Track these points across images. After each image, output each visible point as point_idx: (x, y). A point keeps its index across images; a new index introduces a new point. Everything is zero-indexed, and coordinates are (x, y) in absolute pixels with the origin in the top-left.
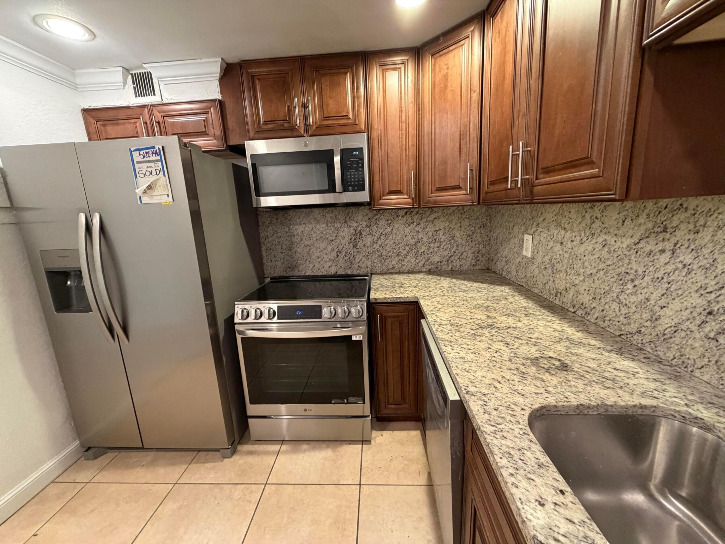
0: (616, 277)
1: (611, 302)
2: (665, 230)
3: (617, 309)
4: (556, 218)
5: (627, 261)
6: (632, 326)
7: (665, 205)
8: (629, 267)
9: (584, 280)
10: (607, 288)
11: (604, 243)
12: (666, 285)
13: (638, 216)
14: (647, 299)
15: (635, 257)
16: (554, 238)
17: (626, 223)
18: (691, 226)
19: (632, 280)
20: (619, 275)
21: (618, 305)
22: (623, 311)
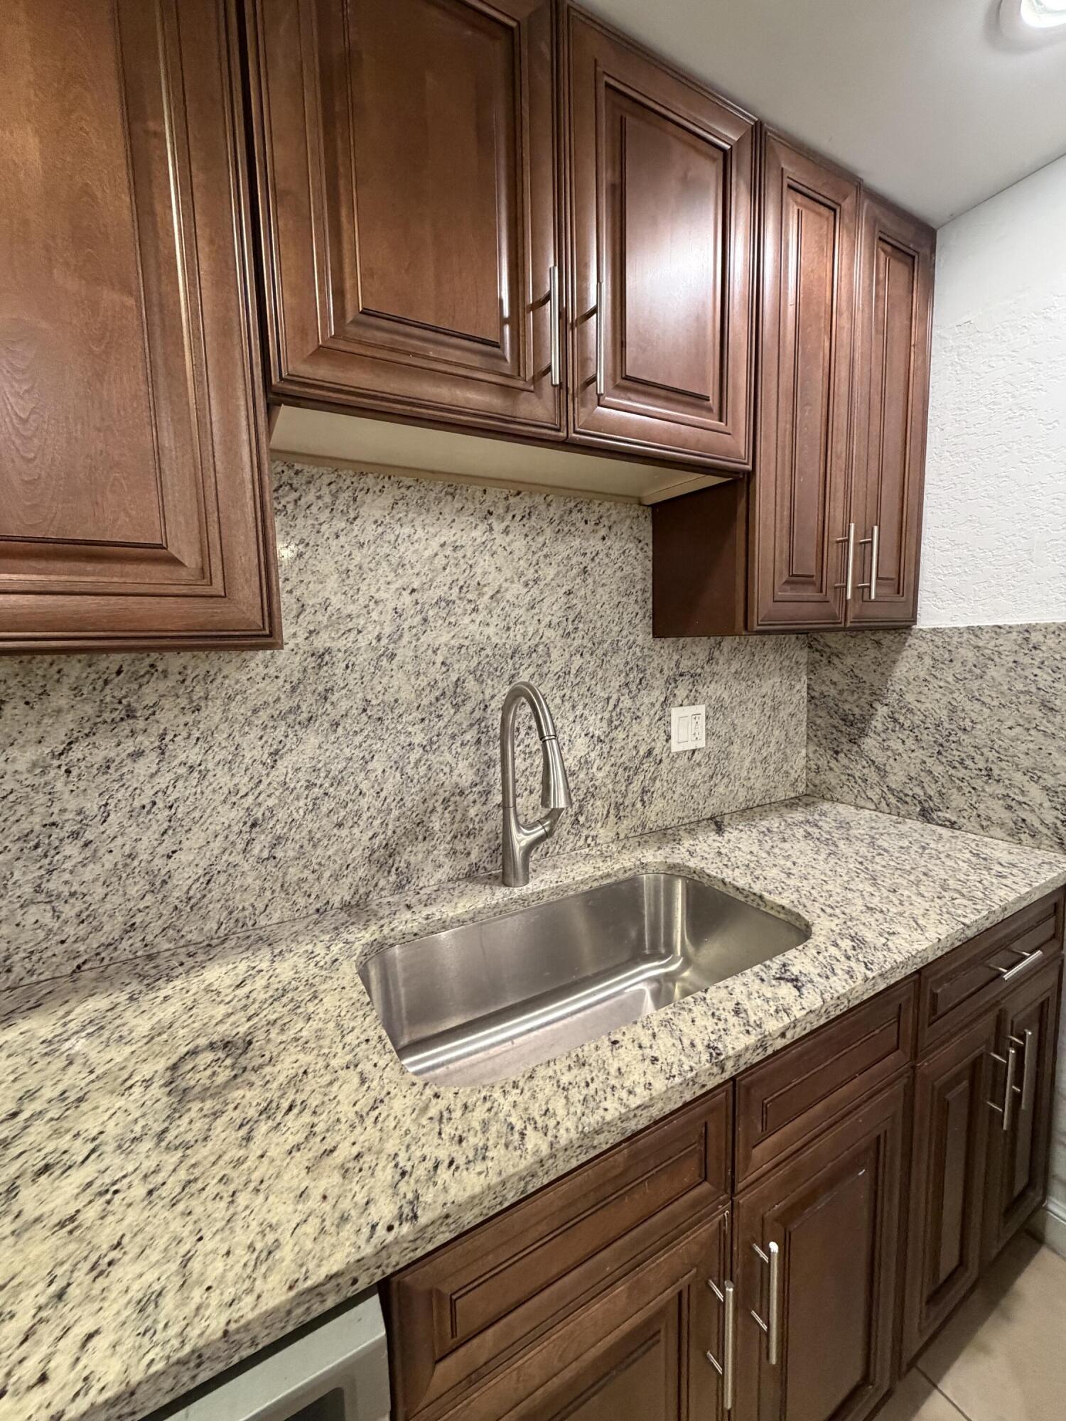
0: (15, 848)
1: (20, 912)
2: (130, 714)
3: (47, 919)
5: (42, 798)
6: (107, 928)
7: (115, 668)
8: (55, 809)
13: (45, 693)
14: (129, 856)
15: (66, 783)
17: (6, 710)
18: (183, 702)
19: (75, 835)
20: (24, 838)
21: (48, 907)
22: (69, 911)
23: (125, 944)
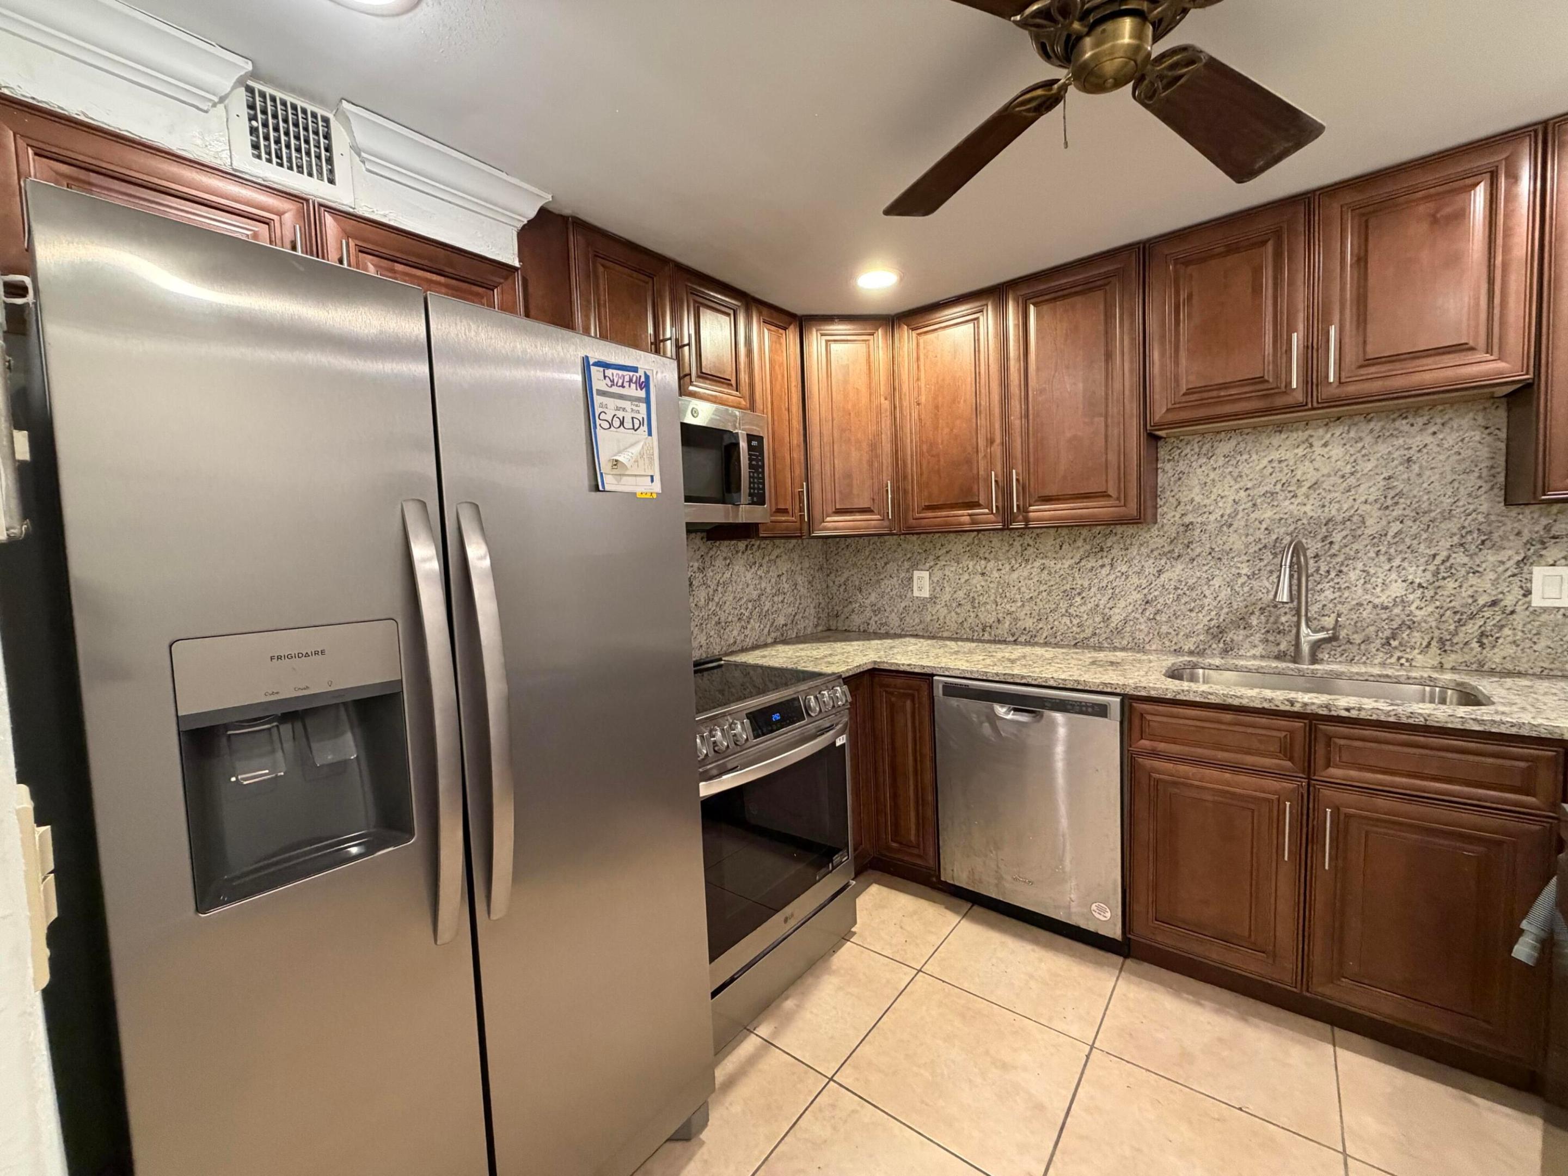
0: (1061, 595)
1: (1061, 618)
2: (1102, 550)
3: (1068, 622)
4: (968, 549)
5: (1071, 579)
6: (1086, 632)
7: (1098, 532)
8: (1074, 583)
9: (1023, 605)
10: (1054, 606)
11: (1042, 567)
12: (1111, 591)
13: (1075, 541)
14: (1097, 606)
15: (1078, 574)
16: (970, 570)
17: (1064, 547)
18: (1122, 546)
19: (1079, 594)
20: (1064, 592)
21: (1069, 618)
22: (1075, 621)
23: (1092, 640)
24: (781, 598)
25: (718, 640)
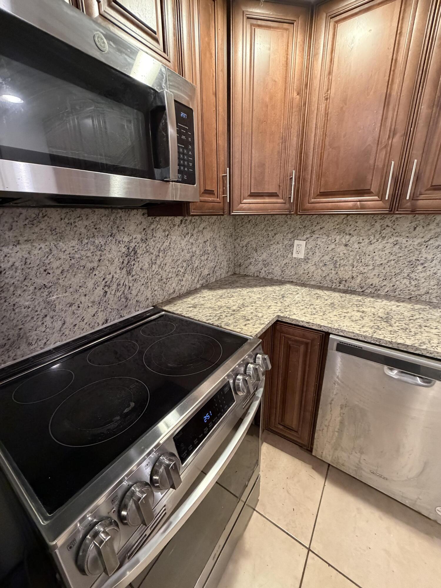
0: (407, 264)
1: (402, 279)
3: (408, 283)
4: (337, 227)
5: (418, 253)
6: (421, 291)
8: (420, 256)
9: (374, 269)
10: (399, 271)
11: (395, 243)
13: (429, 224)
14: (435, 273)
15: (425, 250)
16: (337, 242)
17: (417, 229)
19: (422, 264)
20: (410, 262)
21: (409, 280)
22: (413, 283)
23: (424, 296)
24: (206, 257)
25: (161, 292)
